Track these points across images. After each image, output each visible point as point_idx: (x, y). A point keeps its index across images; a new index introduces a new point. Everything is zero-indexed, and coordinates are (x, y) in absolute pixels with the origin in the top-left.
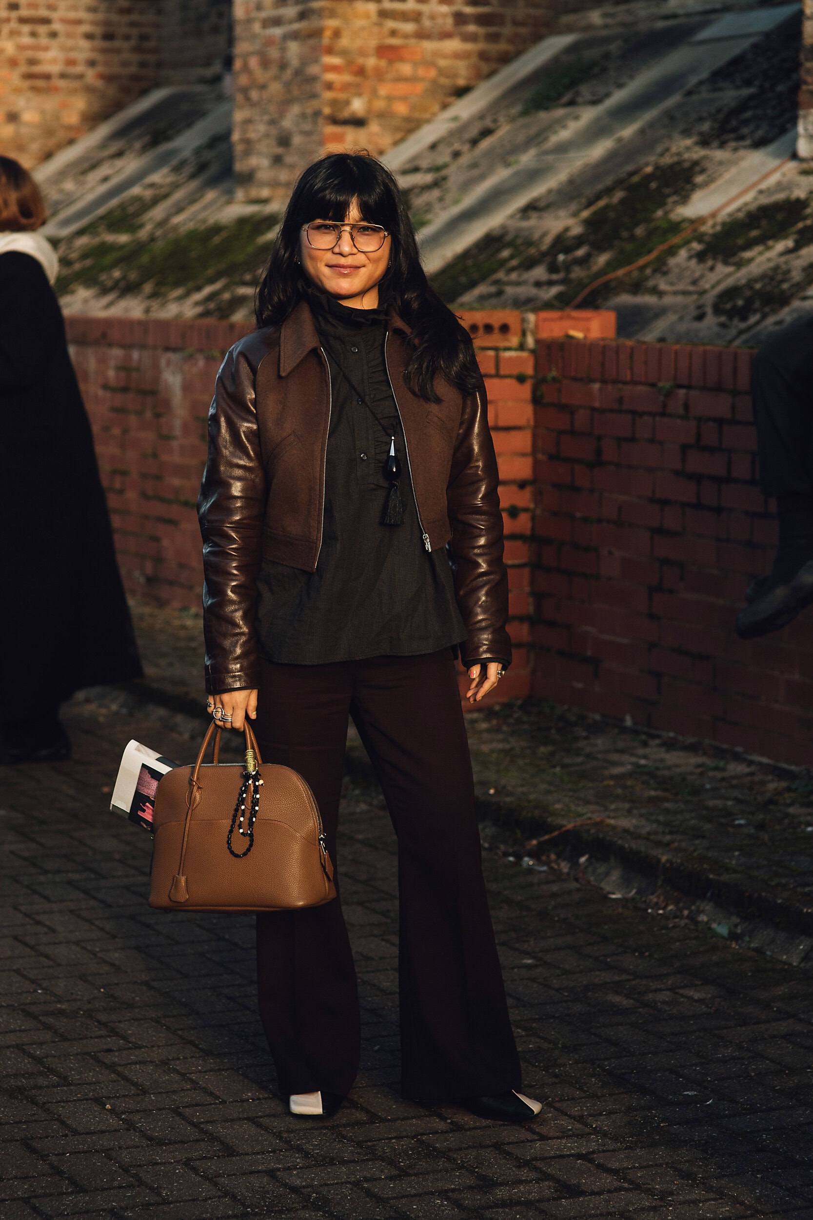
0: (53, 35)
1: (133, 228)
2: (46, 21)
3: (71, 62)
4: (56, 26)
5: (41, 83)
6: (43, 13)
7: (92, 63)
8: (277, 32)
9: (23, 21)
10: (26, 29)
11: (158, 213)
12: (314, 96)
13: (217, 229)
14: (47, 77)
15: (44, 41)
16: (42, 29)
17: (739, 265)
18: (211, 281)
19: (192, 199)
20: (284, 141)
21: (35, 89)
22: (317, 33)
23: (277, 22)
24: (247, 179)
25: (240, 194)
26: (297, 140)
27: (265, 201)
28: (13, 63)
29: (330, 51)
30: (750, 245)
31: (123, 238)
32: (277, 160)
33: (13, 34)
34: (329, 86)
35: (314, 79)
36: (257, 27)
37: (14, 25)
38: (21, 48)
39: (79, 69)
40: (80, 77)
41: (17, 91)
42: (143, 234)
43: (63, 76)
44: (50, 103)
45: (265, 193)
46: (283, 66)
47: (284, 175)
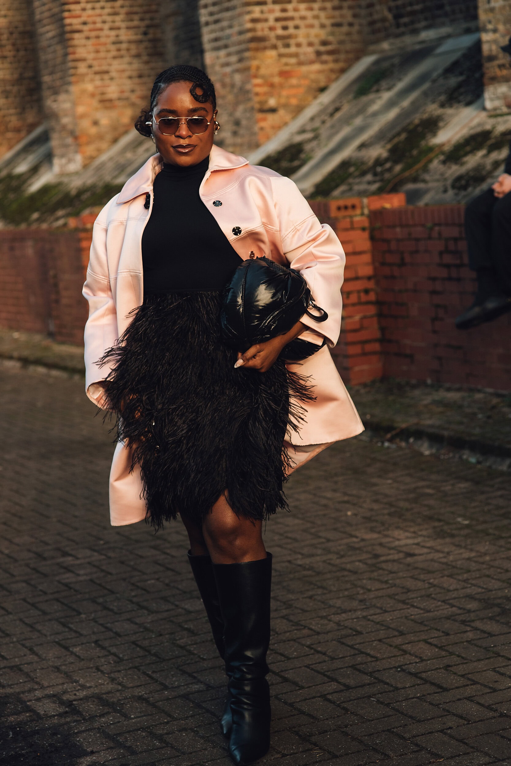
0: (112, 79)
2: (107, 72)
3: (122, 92)
4: (114, 74)
5: (108, 104)
6: (105, 68)
7: (133, 91)
8: (228, 70)
9: (96, 73)
10: (98, 77)
12: (249, 100)
14: (111, 100)
15: (107, 82)
16: (106, 77)
17: (462, 164)
20: (237, 123)
21: (106, 108)
22: (248, 69)
23: (227, 64)
26: (244, 122)
28: (93, 95)
29: (256, 76)
30: (466, 154)
32: (235, 133)
33: (92, 80)
34: (257, 94)
35: (248, 92)
36: (217, 68)
37: (90, 76)
38: (96, 87)
39: (126, 95)
40: (127, 99)
41: (97, 109)
43: (119, 99)
44: (114, 114)
46: (233, 86)
47: (239, 140)
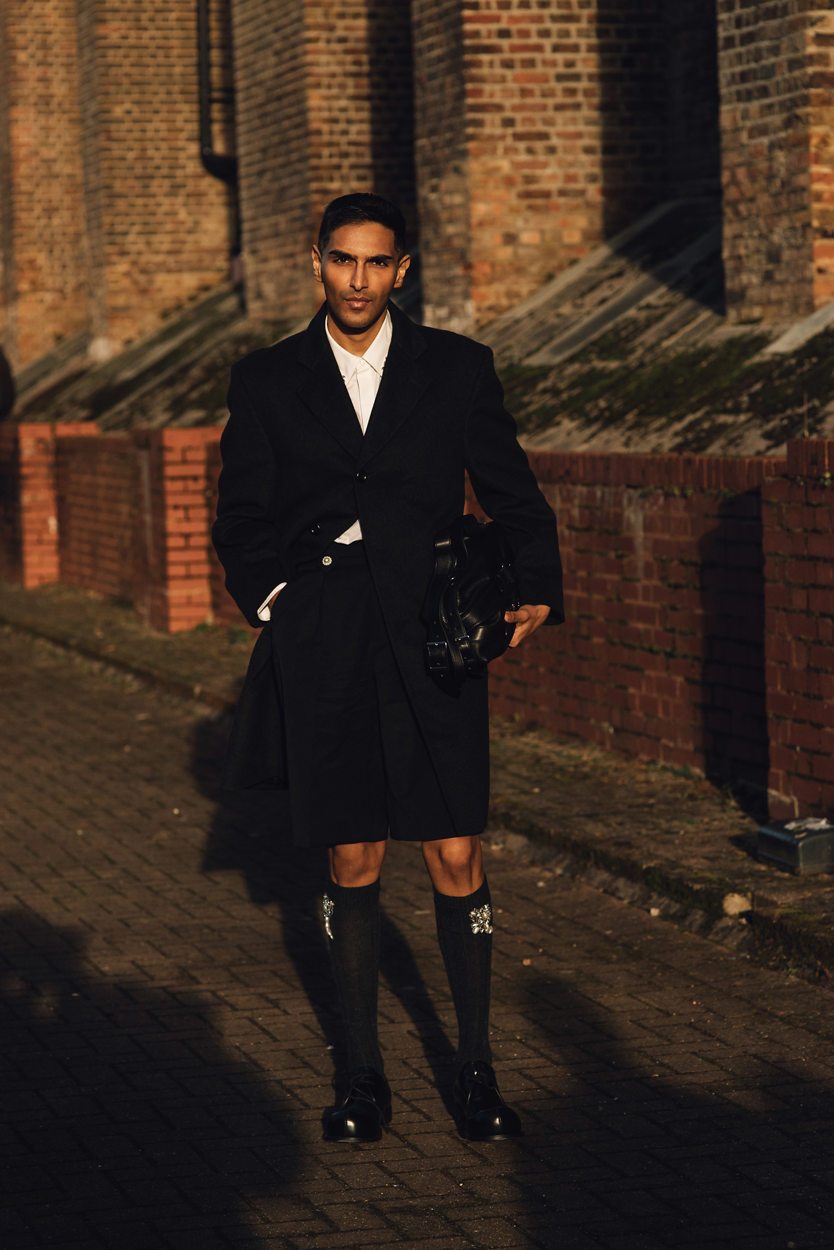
0: (552, 150)
1: (623, 354)
2: (544, 136)
3: (570, 178)
4: (555, 141)
5: (539, 202)
6: (540, 127)
7: (592, 179)
8: (765, 141)
9: (518, 137)
10: (522, 145)
11: (649, 337)
12: (804, 208)
13: (706, 352)
14: (546, 195)
15: (542, 158)
16: (539, 145)
18: (694, 410)
19: (685, 321)
20: (774, 256)
21: (530, 207)
22: (804, 141)
23: (763, 131)
24: (740, 296)
25: (732, 314)
26: (786, 255)
27: (756, 321)
28: (509, 182)
29: (818, 160)
31: (613, 365)
32: (768, 277)
33: (508, 151)
34: (818, 197)
35: (804, 189)
36: (744, 137)
37: (509, 141)
38: (517, 165)
39: (579, 186)
40: (582, 193)
41: (514, 211)
42: (632, 360)
43: (562, 193)
44: (550, 223)
45: (757, 312)
46: (770, 177)
47: (774, 293)
